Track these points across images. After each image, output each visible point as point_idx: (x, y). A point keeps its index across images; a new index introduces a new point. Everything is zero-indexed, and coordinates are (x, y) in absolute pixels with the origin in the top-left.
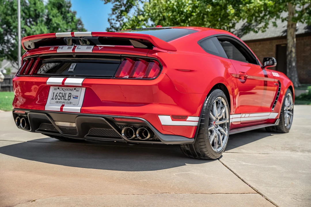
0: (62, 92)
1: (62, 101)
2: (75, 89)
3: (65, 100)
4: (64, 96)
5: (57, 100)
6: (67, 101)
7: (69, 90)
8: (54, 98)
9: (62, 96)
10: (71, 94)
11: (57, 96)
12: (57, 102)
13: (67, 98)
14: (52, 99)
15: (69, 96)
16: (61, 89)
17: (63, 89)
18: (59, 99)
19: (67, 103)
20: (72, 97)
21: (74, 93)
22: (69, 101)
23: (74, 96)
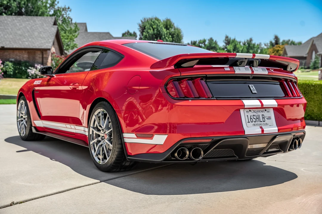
0: (255, 114)
1: (258, 123)
2: (265, 110)
3: (260, 122)
4: (258, 118)
5: (254, 123)
6: (263, 122)
7: (260, 111)
8: (250, 121)
9: (257, 118)
10: (263, 115)
11: (252, 118)
12: (254, 125)
13: (261, 120)
14: (248, 122)
15: (263, 118)
16: (253, 111)
17: (255, 111)
18: (256, 122)
19: (264, 124)
20: (265, 119)
21: (266, 114)
22: (264, 122)
23: (267, 117)
